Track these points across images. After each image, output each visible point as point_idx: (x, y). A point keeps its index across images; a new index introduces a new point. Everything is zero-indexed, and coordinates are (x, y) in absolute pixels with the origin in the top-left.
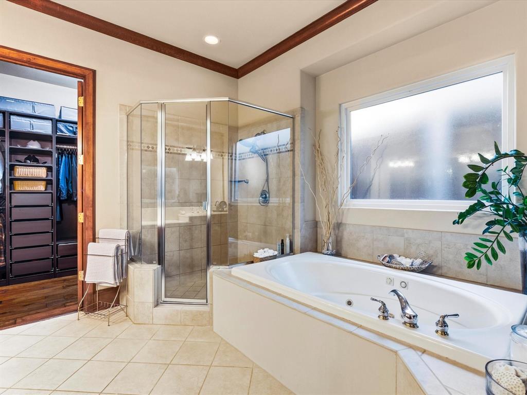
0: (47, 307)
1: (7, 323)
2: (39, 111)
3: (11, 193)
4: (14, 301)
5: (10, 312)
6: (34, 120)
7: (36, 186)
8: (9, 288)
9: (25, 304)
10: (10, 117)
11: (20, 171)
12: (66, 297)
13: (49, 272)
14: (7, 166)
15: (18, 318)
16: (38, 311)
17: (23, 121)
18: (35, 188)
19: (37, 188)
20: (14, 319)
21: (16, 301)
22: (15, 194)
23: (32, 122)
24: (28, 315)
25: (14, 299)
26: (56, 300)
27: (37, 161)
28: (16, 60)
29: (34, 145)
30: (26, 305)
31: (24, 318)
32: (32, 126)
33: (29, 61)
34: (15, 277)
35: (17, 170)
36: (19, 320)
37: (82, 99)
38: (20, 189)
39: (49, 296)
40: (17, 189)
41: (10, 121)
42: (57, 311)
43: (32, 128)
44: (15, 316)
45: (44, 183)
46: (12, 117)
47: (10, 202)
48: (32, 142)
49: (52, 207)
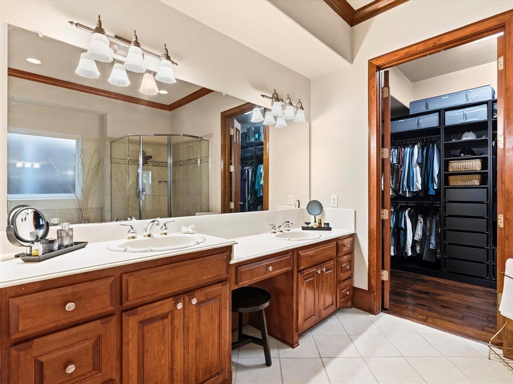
0: (462, 320)
1: (420, 317)
2: (473, 98)
3: (445, 189)
4: (438, 297)
5: (428, 306)
6: (467, 109)
7: (470, 180)
8: (442, 281)
9: (445, 305)
10: (444, 113)
11: (455, 166)
12: (490, 319)
13: (483, 278)
14: (443, 162)
15: (431, 317)
16: (452, 319)
17: (457, 114)
18: (468, 183)
19: (471, 182)
20: (427, 316)
21: (441, 298)
22: (449, 189)
23: (466, 112)
24: (441, 319)
25: (439, 295)
26: (477, 317)
27: (473, 153)
28: (423, 52)
29: (469, 136)
30: (446, 307)
31: (435, 320)
32: (465, 116)
33: (435, 46)
34: (449, 272)
35: (451, 165)
36: (430, 320)
37: (502, 59)
38: (453, 184)
39: (472, 307)
40: (452, 185)
41: (445, 117)
42: (471, 331)
43: (465, 119)
44: (430, 313)
45: (478, 176)
46: (446, 113)
47: (445, 198)
48: (466, 133)
49: (487, 204)
